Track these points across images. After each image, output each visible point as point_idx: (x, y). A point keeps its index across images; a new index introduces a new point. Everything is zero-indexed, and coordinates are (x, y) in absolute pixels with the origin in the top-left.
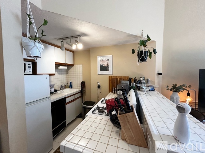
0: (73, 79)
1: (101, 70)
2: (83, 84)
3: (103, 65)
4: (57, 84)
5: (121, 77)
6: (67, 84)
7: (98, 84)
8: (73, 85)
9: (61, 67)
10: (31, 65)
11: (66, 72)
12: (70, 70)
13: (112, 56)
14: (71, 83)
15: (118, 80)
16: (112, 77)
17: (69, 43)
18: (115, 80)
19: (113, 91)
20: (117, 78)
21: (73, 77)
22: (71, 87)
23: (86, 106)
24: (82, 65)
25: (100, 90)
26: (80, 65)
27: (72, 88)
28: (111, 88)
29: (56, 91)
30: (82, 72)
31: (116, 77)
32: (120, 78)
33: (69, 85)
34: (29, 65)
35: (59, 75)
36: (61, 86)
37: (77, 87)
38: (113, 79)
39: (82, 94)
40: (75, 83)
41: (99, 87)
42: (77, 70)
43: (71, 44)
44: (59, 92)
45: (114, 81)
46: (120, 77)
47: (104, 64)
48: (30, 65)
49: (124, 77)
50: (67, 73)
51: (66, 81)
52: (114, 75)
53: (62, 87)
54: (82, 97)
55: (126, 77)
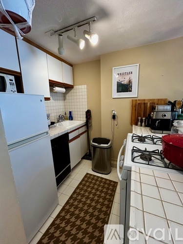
0: (73, 107)
1: (118, 91)
2: (88, 114)
3: (123, 83)
4: (53, 115)
5: (154, 100)
6: (66, 114)
7: (114, 112)
8: (74, 115)
9: (57, 89)
10: (14, 82)
11: (63, 98)
12: (68, 95)
13: (138, 65)
14: (70, 112)
15: (149, 105)
16: (136, 100)
17: (73, 37)
18: (143, 106)
19: (139, 123)
20: (146, 102)
21: (73, 104)
22: (71, 118)
23: (97, 144)
24: (86, 86)
25: (116, 122)
26: (83, 86)
27: (72, 120)
28: (134, 118)
29: (53, 123)
30: (86, 96)
31: (145, 100)
32: (151, 102)
33: (68, 115)
34: (10, 80)
35: (54, 102)
36: (59, 116)
37: (79, 119)
38: (139, 104)
39: (88, 128)
40: (76, 113)
41: (114, 117)
42: (78, 94)
43: (76, 38)
44: (57, 125)
45: (141, 108)
46: (151, 100)
47: (123, 79)
48: (12, 80)
49: (158, 100)
50: (65, 99)
51: (64, 110)
52: (141, 97)
53: (61, 118)
54: (87, 131)
55: (162, 100)
